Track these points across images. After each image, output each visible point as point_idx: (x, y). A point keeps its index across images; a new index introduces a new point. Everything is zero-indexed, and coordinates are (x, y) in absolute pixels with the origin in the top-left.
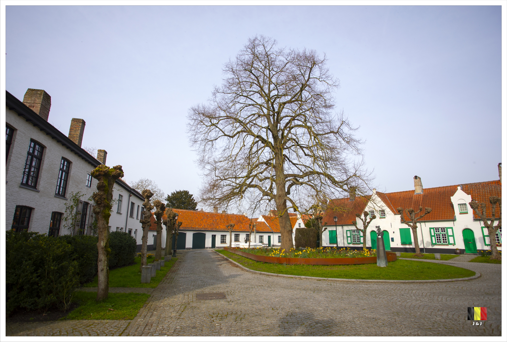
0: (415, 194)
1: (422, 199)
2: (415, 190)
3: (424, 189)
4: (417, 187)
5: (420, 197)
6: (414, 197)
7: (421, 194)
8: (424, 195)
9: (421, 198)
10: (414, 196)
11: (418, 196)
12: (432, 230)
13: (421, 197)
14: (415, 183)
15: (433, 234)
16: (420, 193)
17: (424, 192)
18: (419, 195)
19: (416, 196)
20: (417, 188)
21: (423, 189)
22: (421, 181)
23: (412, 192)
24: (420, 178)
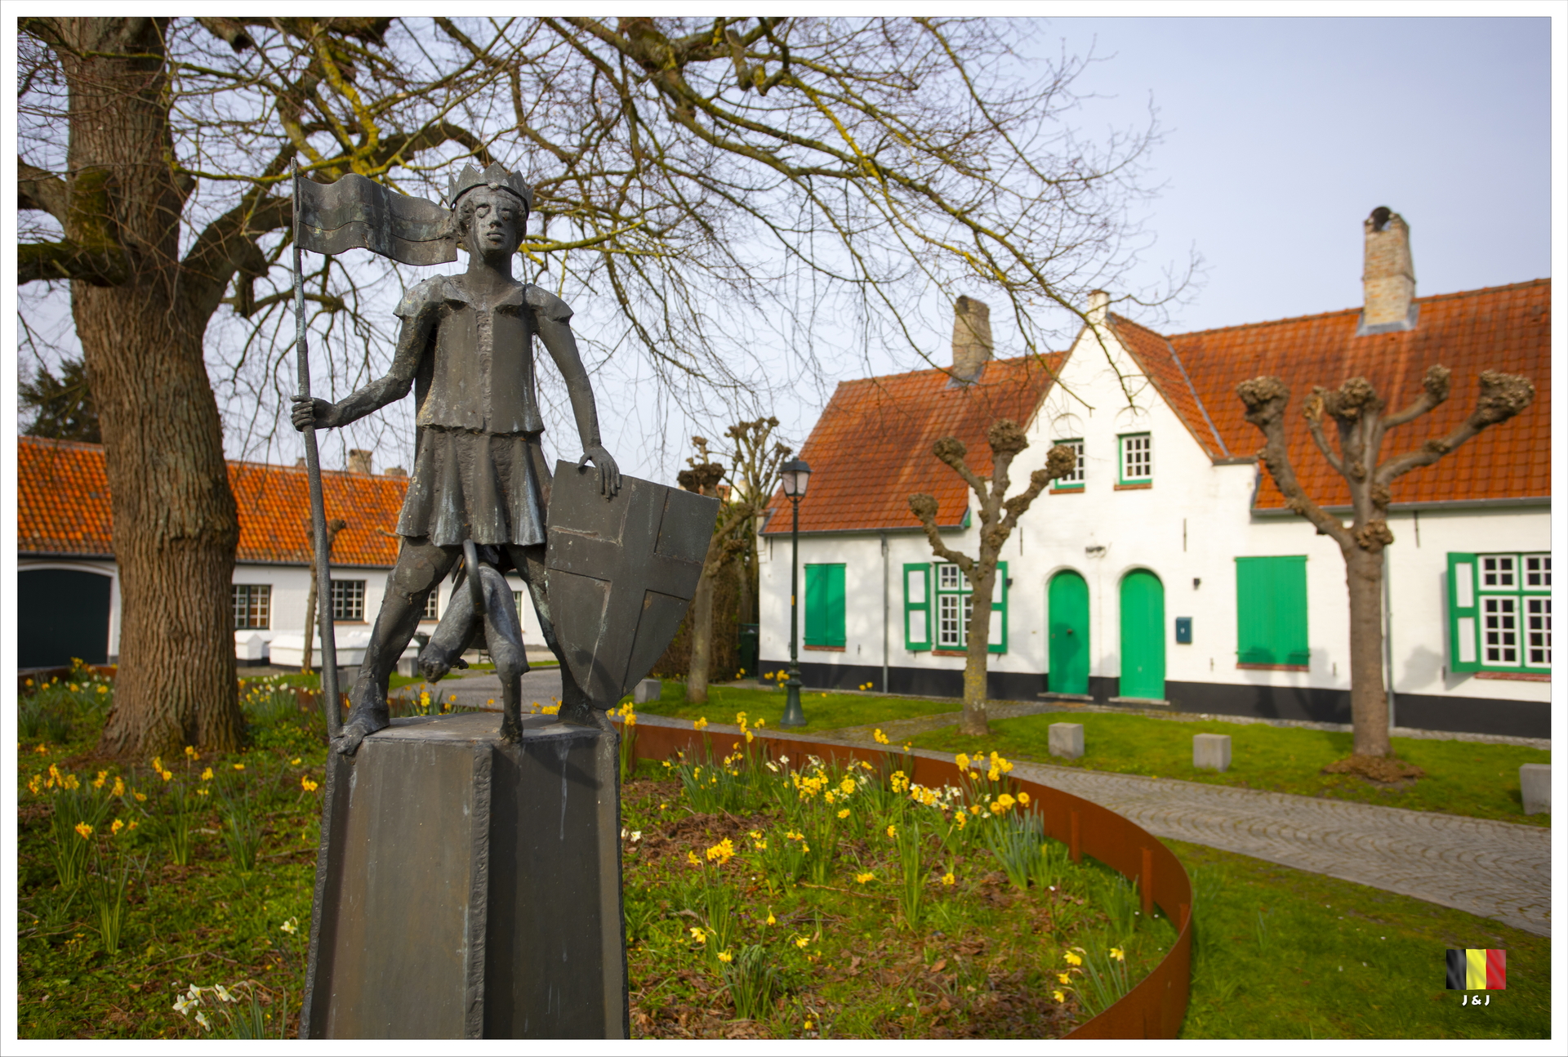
0: (1363, 331)
1: (1411, 360)
2: (1361, 311)
3: (1423, 301)
4: (1383, 282)
5: (1391, 348)
6: (1349, 354)
7: (1401, 332)
8: (1421, 335)
9: (1403, 357)
10: (1351, 345)
11: (1378, 341)
12: (1463, 572)
13: (1404, 348)
14: (1370, 255)
15: (1465, 599)
16: (1399, 325)
17: (1426, 317)
18: (1390, 337)
19: (1364, 343)
20: (1377, 291)
21: (1414, 301)
22: (1407, 247)
23: (1344, 319)
24: (1405, 228)
